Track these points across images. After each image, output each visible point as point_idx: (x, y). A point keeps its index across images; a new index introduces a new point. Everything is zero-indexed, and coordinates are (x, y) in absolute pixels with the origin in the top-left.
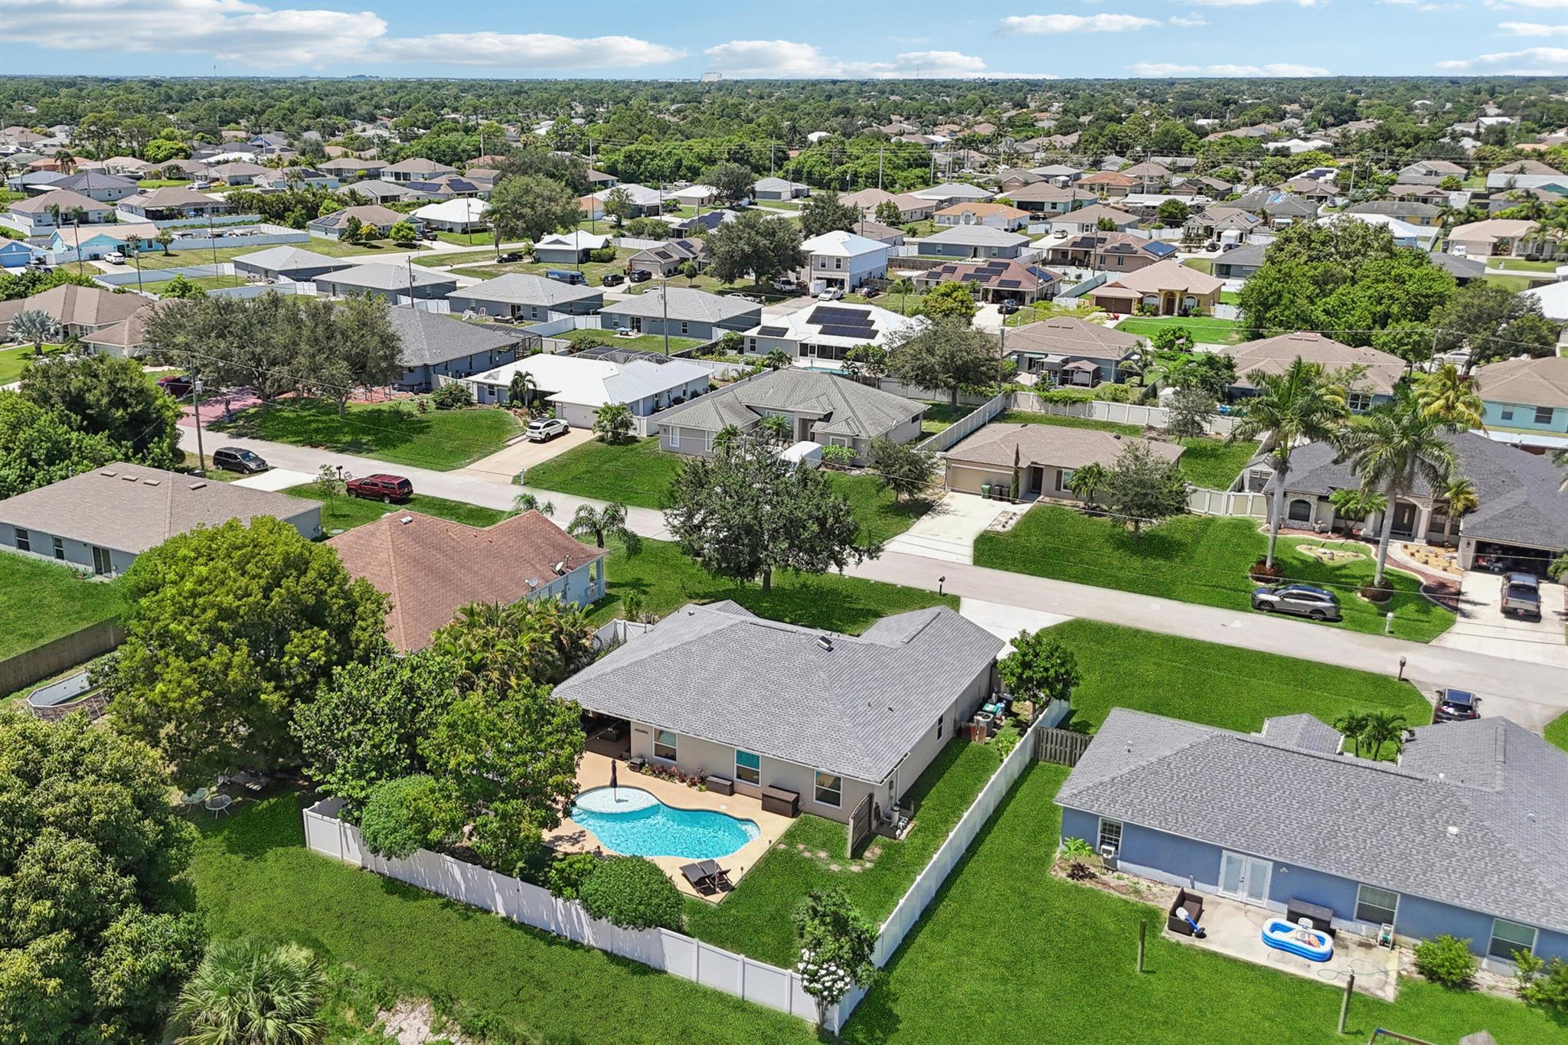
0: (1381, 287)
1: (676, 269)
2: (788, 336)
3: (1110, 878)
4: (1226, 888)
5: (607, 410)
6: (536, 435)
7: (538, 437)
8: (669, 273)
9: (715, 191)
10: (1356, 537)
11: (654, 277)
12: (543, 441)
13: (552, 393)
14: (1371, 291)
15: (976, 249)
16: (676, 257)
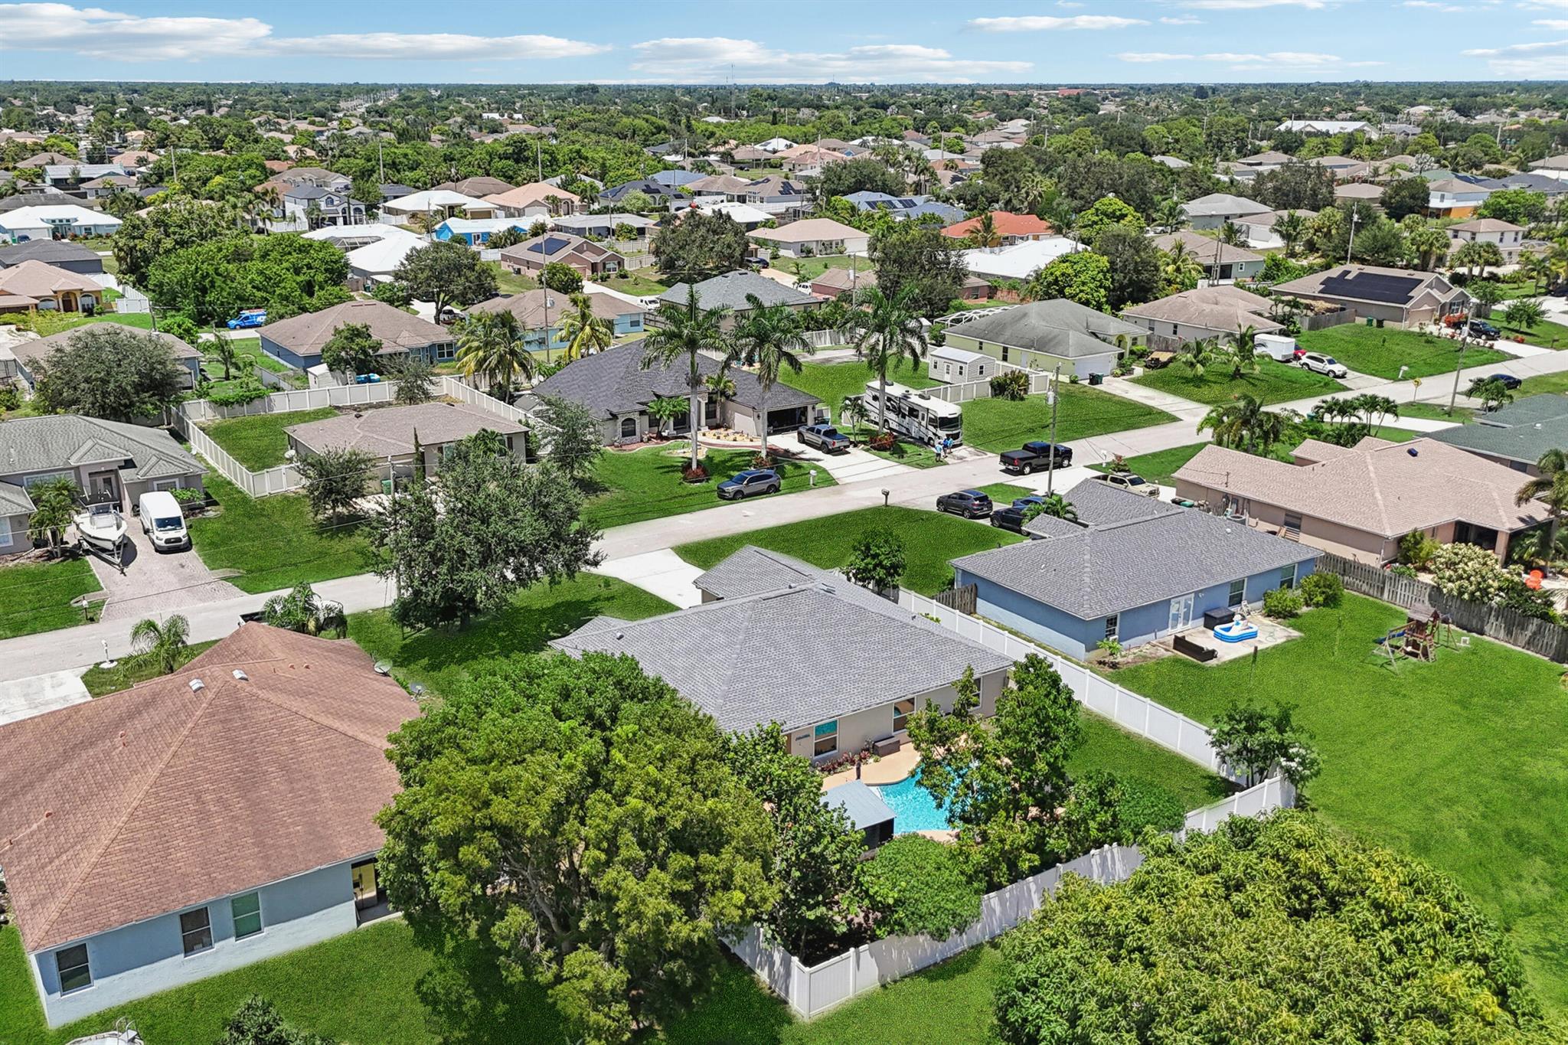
3: (1119, 659)
4: (1172, 627)
10: (672, 438)
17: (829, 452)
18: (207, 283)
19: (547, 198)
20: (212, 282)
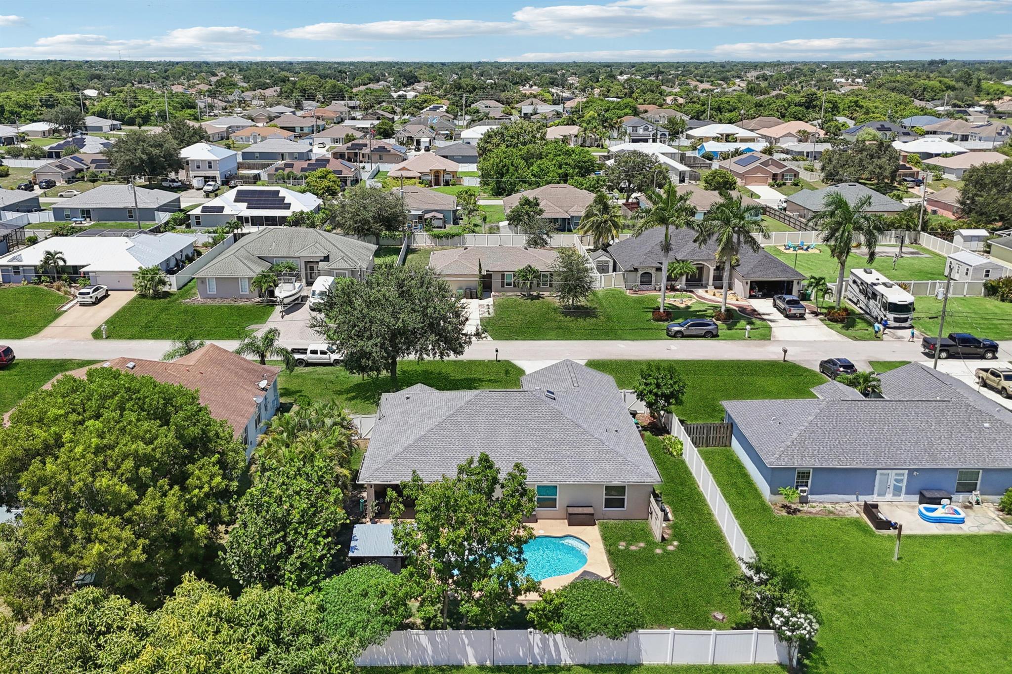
0: (559, 158)
1: (73, 177)
2: (226, 212)
3: (806, 508)
4: (879, 495)
5: (144, 273)
6: (88, 299)
7: (89, 300)
8: (70, 181)
9: (53, 126)
10: (677, 290)
11: (58, 184)
12: (94, 304)
13: (83, 266)
14: (554, 162)
15: (283, 155)
16: (72, 169)
17: (787, 316)
18: (504, 170)
19: (799, 131)
20: (508, 170)
